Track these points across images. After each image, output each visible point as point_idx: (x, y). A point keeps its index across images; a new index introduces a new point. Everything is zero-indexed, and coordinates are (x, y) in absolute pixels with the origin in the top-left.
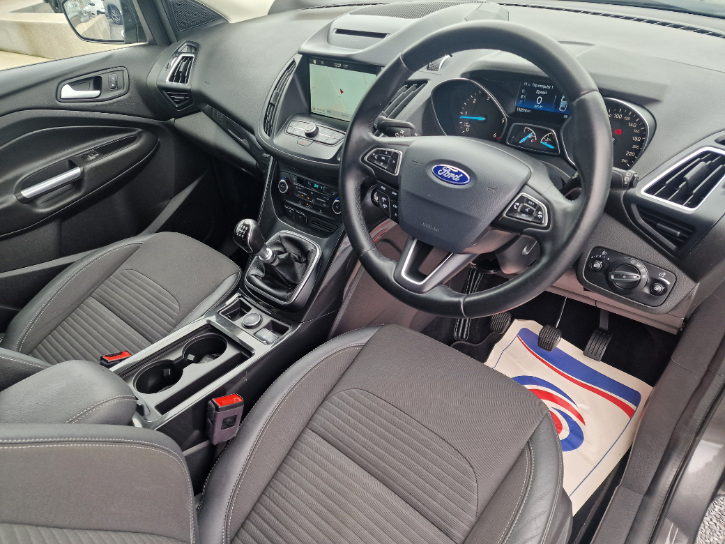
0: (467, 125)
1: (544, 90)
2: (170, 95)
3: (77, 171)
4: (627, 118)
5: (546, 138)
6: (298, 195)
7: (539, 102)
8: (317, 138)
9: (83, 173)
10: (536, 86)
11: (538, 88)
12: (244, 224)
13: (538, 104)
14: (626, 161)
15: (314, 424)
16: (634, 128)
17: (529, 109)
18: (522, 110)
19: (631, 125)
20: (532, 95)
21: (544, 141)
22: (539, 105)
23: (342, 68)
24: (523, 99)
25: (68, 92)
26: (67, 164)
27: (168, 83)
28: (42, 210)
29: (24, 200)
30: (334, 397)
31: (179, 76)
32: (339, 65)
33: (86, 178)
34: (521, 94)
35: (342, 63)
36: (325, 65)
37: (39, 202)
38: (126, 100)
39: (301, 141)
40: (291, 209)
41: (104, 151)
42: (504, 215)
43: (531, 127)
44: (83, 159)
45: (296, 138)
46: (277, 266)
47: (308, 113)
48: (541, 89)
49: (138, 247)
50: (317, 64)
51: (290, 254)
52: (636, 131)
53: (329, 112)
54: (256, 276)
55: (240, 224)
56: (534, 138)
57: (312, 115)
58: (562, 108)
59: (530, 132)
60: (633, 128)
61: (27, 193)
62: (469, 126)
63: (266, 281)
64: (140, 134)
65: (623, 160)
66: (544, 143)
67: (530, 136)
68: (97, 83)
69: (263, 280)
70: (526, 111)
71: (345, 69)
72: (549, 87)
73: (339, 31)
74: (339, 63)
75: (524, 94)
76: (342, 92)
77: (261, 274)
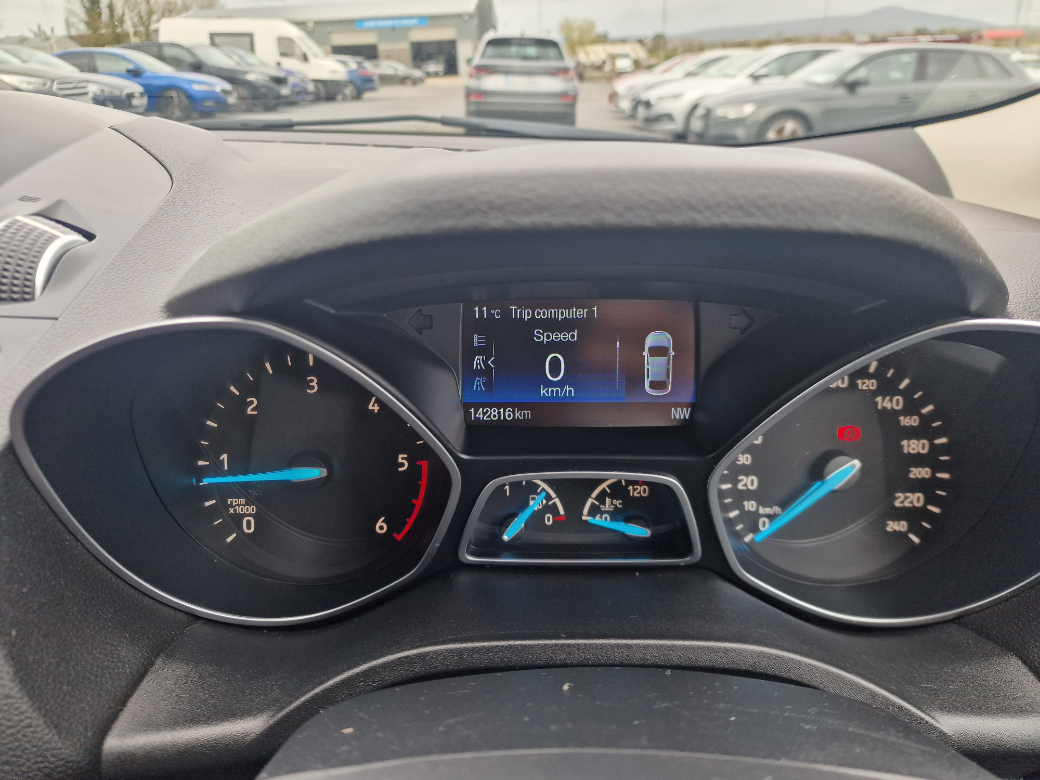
0: (239, 505)
1: (567, 325)
4: (866, 384)
5: (601, 498)
7: (555, 372)
10: (526, 314)
11: (535, 323)
14: (902, 527)
16: (897, 413)
17: (521, 406)
18: (493, 414)
19: (884, 403)
20: (518, 354)
21: (594, 511)
22: (561, 384)
24: (486, 372)
34: (470, 352)
48: (551, 325)
52: (906, 421)
56: (553, 509)
58: (654, 385)
59: (534, 489)
60: (895, 414)
62: (252, 509)
65: (893, 526)
66: (597, 520)
67: (535, 504)
70: (508, 414)
75: (484, 351)
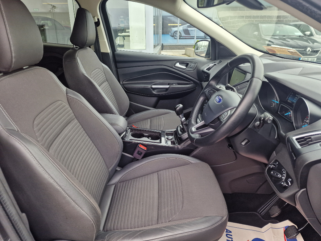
2: (204, 74)
3: (168, 86)
9: (169, 87)
13: (295, 100)
15: (159, 172)
18: (289, 101)
25: (178, 65)
26: (168, 84)
27: (205, 70)
28: (154, 92)
29: (152, 88)
30: (170, 170)
31: (209, 69)
32: (239, 70)
33: (169, 89)
36: (237, 70)
37: (156, 91)
38: (192, 72)
41: (179, 84)
44: (172, 84)
46: (184, 124)
49: (169, 113)
61: (153, 86)
64: (191, 83)
68: (187, 65)
71: (240, 72)
76: (237, 80)
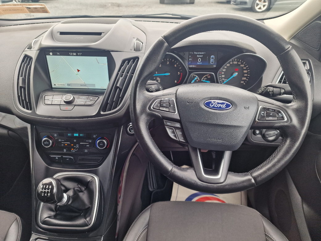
0: (158, 79)
1: (201, 55)
4: (239, 63)
5: (204, 78)
6: (62, 145)
7: (199, 61)
8: (74, 103)
10: (196, 53)
11: (197, 54)
12: (43, 185)
13: (199, 62)
14: (243, 82)
16: (243, 67)
17: (195, 65)
18: (191, 66)
19: (242, 66)
20: (195, 58)
21: (203, 79)
23: (77, 55)
24: (191, 61)
32: (75, 54)
34: (189, 58)
35: (77, 52)
36: (60, 55)
39: (63, 108)
40: (57, 157)
42: (257, 120)
43: (195, 74)
45: (58, 107)
47: (51, 89)
48: (199, 55)
50: (53, 55)
51: (74, 189)
52: (244, 68)
53: (68, 85)
54: (49, 217)
55: (41, 185)
57: (53, 89)
58: (212, 62)
59: (195, 77)
62: (160, 79)
63: (58, 217)
65: (242, 82)
67: (196, 79)
69: (55, 217)
70: (193, 66)
71: (79, 56)
72: (203, 53)
73: (62, 33)
74: (74, 52)
75: (191, 58)
76: (78, 71)
77: (53, 213)
